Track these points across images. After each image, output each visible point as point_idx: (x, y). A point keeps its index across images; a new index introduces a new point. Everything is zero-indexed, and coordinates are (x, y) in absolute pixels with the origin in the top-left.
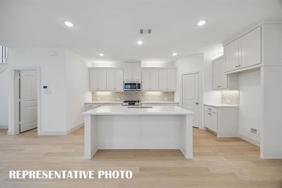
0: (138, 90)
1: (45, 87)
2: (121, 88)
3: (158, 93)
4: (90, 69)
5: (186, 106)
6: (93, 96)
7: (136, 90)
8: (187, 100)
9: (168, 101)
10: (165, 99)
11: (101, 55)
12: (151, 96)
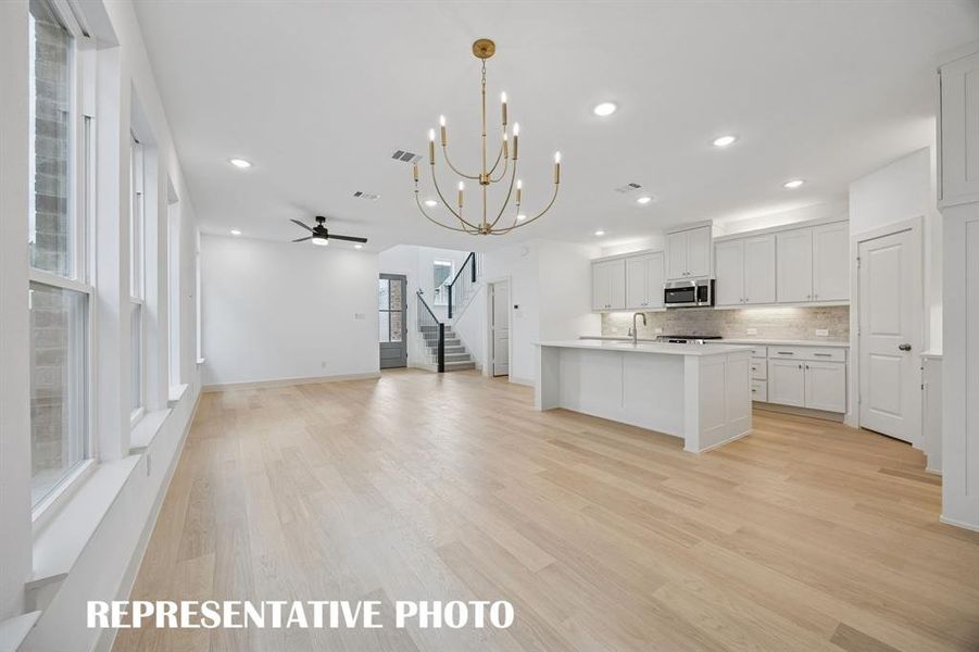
0: (700, 304)
1: (516, 307)
2: (657, 302)
3: (788, 312)
4: (594, 263)
5: (873, 357)
6: (603, 322)
7: (694, 304)
8: (874, 334)
9: (829, 340)
10: (818, 332)
11: (600, 233)
12: (757, 322)
